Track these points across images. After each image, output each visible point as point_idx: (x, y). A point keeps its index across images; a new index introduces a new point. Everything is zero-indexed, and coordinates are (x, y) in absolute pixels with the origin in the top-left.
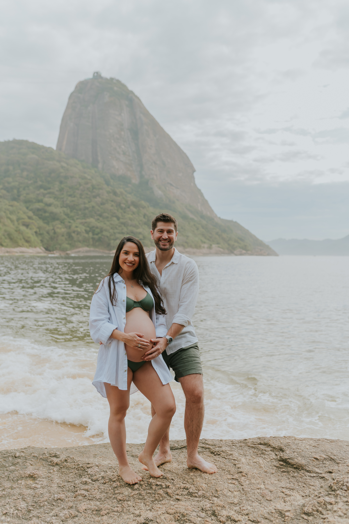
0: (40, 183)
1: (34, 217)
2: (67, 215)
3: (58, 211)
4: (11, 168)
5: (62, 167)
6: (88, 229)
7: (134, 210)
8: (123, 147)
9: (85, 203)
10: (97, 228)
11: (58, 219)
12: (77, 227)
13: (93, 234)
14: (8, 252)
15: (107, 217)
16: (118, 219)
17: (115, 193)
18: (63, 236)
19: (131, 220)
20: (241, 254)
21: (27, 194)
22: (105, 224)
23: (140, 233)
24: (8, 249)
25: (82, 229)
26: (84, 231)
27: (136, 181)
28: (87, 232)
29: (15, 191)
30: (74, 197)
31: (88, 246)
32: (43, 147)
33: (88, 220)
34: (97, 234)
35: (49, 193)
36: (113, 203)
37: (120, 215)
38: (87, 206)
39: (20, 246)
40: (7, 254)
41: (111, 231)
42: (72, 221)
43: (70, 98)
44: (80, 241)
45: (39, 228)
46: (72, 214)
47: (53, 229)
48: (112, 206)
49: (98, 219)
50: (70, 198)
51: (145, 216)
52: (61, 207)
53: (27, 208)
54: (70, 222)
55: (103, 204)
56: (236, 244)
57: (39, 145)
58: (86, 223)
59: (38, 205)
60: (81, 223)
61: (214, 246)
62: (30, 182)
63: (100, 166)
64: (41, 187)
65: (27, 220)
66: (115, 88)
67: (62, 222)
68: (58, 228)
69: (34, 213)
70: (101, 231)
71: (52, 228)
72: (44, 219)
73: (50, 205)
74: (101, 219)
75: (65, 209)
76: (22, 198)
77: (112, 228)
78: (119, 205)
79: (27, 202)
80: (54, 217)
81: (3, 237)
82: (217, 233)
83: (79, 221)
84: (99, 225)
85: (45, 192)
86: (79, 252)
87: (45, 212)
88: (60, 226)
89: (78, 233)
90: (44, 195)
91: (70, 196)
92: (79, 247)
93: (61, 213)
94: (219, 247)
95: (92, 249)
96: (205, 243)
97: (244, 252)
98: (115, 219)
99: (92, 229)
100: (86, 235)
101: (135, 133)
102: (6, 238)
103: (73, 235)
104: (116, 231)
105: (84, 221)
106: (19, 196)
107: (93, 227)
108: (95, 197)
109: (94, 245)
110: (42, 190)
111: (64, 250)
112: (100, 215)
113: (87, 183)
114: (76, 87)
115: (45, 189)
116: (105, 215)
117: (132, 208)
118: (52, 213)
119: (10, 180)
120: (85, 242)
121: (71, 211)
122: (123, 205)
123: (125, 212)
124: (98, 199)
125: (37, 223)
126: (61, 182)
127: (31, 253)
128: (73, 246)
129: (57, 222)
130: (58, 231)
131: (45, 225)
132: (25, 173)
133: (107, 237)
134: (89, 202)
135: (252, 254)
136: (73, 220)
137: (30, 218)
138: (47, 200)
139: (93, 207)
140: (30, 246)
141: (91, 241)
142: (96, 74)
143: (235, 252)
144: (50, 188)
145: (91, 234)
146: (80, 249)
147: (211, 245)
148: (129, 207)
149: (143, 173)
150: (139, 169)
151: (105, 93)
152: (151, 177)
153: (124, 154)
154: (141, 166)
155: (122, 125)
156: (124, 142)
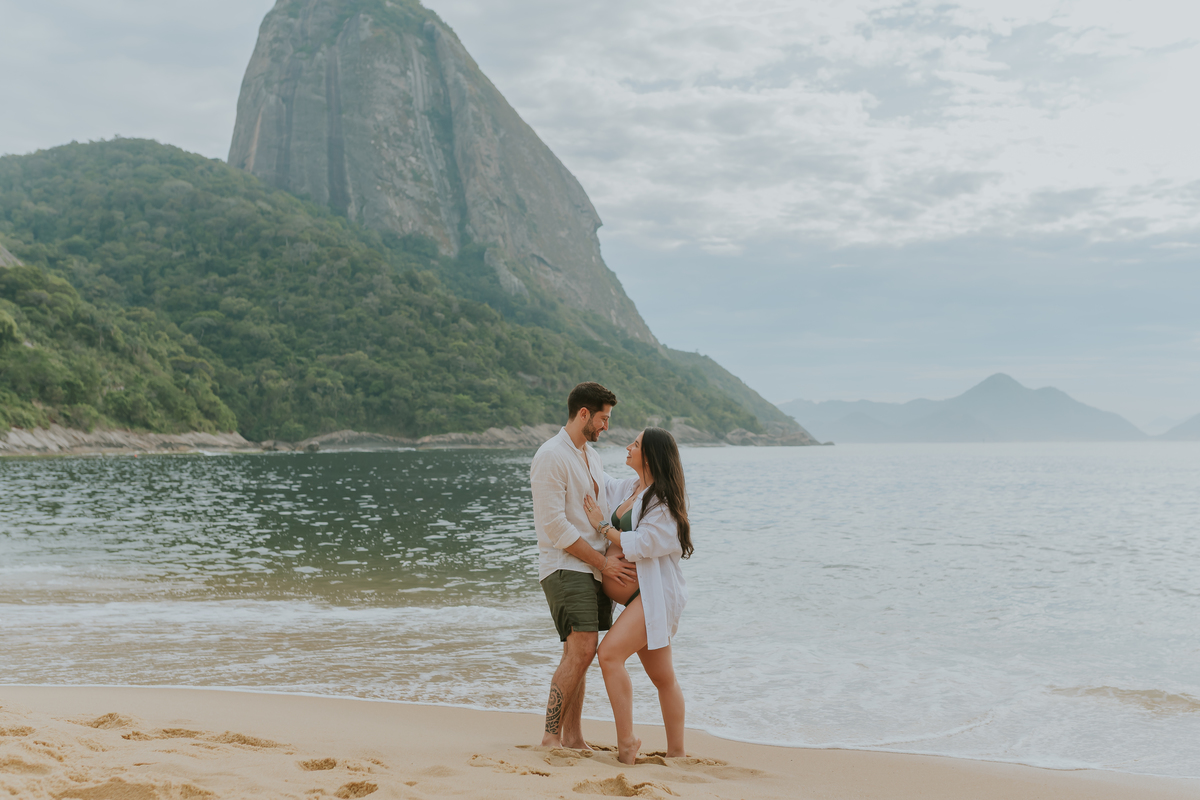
0: (205, 256)
1: (201, 349)
2: (289, 342)
3: (263, 330)
4: (119, 215)
5: (263, 213)
6: (352, 379)
7: (471, 326)
8: (413, 160)
9: (335, 310)
10: (376, 376)
11: (265, 354)
12: (320, 375)
13: (367, 395)
14: (165, 445)
15: (400, 348)
16: (430, 351)
17: (414, 283)
18: (285, 399)
19: (463, 352)
20: (745, 442)
21: (172, 287)
22: (397, 365)
23: (492, 389)
24: (166, 438)
25: (334, 379)
26: (342, 386)
27: (449, 250)
28: (350, 389)
29: (138, 278)
30: (306, 293)
31: (353, 427)
32: (202, 160)
33: (349, 356)
34: (377, 394)
35: (234, 283)
36: (412, 310)
37: (434, 343)
38: (343, 316)
39: (196, 430)
40: (166, 452)
41: (414, 383)
42: (304, 359)
44: (331, 414)
45: (218, 378)
46: (303, 340)
47: (258, 382)
48: (411, 316)
49: (376, 353)
50: (292, 296)
51: (498, 342)
52: (272, 322)
53: (179, 324)
54: (299, 362)
55: (384, 311)
56: (728, 414)
57: (188, 153)
58: (343, 362)
59: (206, 317)
60: (330, 364)
61: (675, 420)
62: (176, 254)
63: (352, 210)
64: (208, 267)
65: (184, 357)
66: (389, 4)
67: (280, 362)
68: (269, 377)
69: (196, 336)
70: (389, 386)
71: (253, 378)
72: (225, 354)
73: (239, 316)
74: (384, 352)
75: (283, 326)
76: (158, 296)
77: (415, 378)
78: (428, 313)
79: (174, 307)
80: (254, 350)
81: (150, 404)
82: (679, 387)
83: (323, 357)
84: (379, 367)
85: (224, 280)
86: (331, 442)
87: (228, 334)
88: (274, 373)
89: (327, 392)
90: (221, 289)
91: (293, 290)
92: (332, 431)
93: (272, 337)
94: (687, 423)
95: (365, 434)
96: (652, 412)
97: (750, 434)
98: (421, 351)
99: (360, 381)
100: (349, 397)
101: (444, 124)
102: (155, 406)
103: (313, 396)
104: (427, 384)
105: (336, 357)
106: (149, 292)
107: (365, 374)
108: (362, 293)
109: (371, 426)
110: (214, 276)
111: (292, 438)
112: (382, 343)
113: (337, 257)
115: (222, 274)
116: (395, 340)
117: (463, 320)
118: (248, 337)
119: (121, 247)
120: (346, 416)
121: (300, 332)
122: (438, 315)
123: (446, 335)
124: (372, 300)
125: (213, 364)
126: (264, 254)
127: (225, 446)
128: (314, 428)
129: (266, 362)
130: (271, 384)
131: (234, 371)
132: (161, 230)
133: (406, 400)
134: (347, 308)
135: (770, 442)
136: (307, 355)
137: (189, 350)
138: (229, 301)
139: (360, 320)
140: (218, 428)
141: (362, 410)
143: (729, 436)
144: (234, 271)
145: (360, 395)
146: (335, 435)
147: (669, 419)
148: (455, 321)
149: (469, 229)
150: (456, 219)
151: (362, 16)
152: (491, 239)
153: (417, 178)
154: (463, 211)
155: (409, 101)
156: (416, 146)
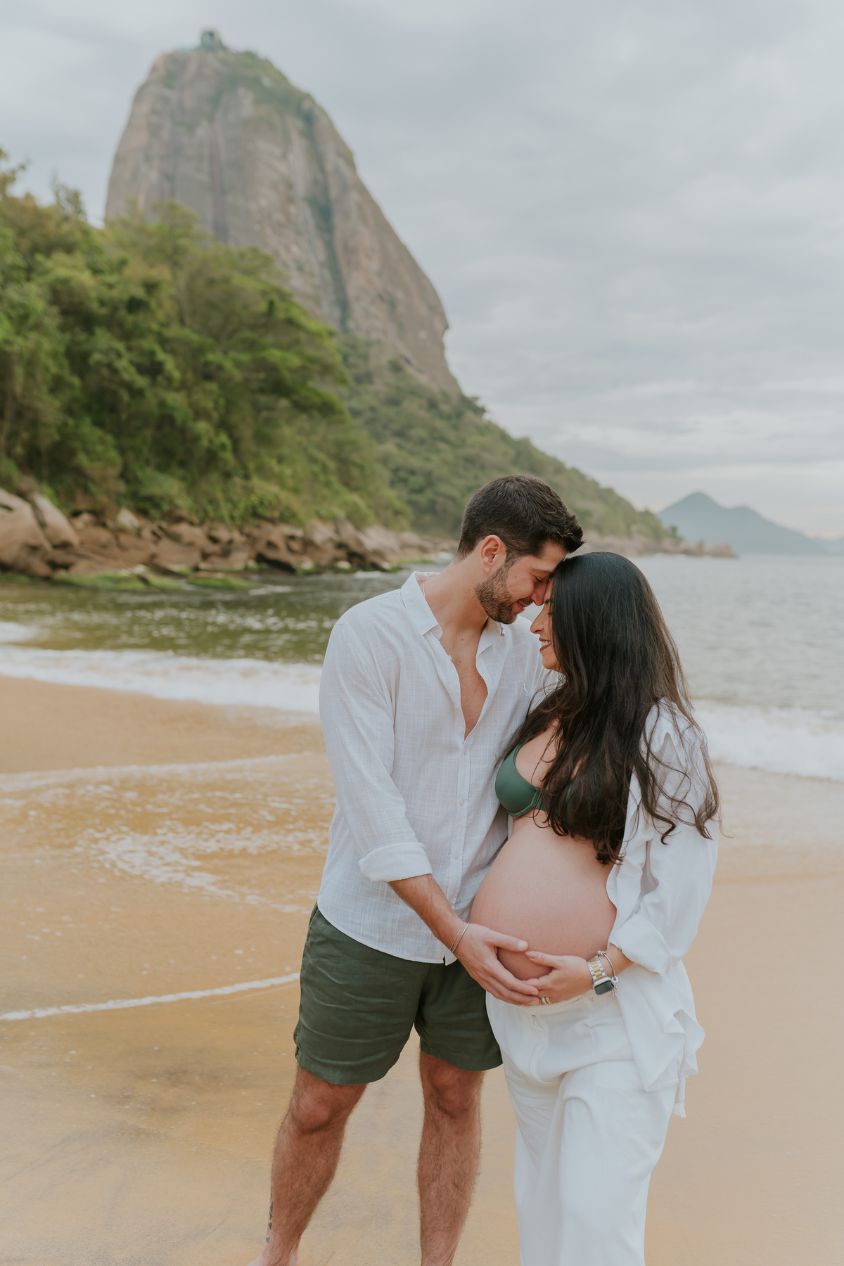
8: (295, 249)
43: (139, 97)
66: (266, 82)
101: (324, 212)
114: (154, 69)
142: (207, 38)
149: (351, 324)
150: (337, 313)
151: (242, 91)
152: (375, 336)
153: (300, 268)
154: (344, 305)
155: (290, 186)
156: (298, 233)
